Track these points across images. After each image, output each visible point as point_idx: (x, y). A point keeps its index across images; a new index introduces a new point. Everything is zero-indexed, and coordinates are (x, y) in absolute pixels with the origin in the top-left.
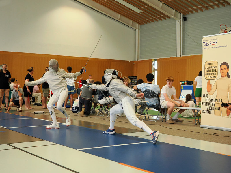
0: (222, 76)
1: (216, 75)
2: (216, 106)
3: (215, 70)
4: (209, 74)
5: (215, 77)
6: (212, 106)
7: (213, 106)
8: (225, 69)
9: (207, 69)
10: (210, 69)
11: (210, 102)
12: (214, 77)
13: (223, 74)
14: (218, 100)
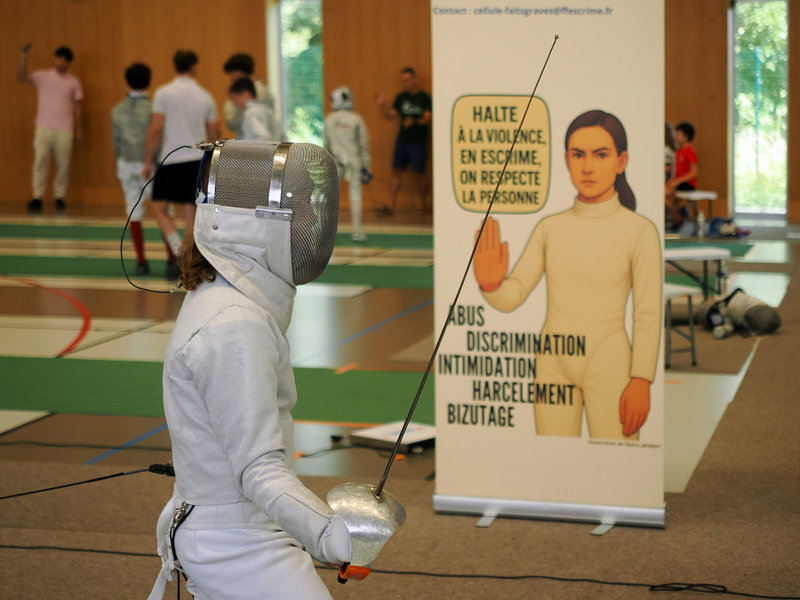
0: (581, 197)
1: (542, 189)
2: (543, 378)
3: (526, 157)
4: (486, 177)
5: (530, 198)
6: (518, 379)
7: (526, 381)
8: (603, 155)
9: (468, 145)
10: (496, 146)
11: (499, 354)
12: (520, 197)
13: (591, 182)
14: (560, 340)
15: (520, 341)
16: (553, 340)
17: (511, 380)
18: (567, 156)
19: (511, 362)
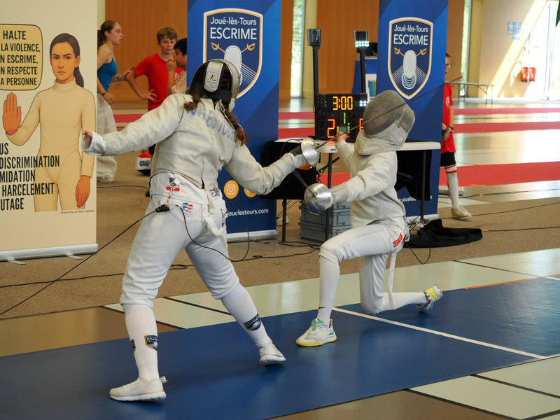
0: (58, 81)
2: (38, 181)
3: (30, 59)
5: (32, 81)
6: (26, 182)
7: (30, 183)
8: (68, 58)
10: (15, 53)
11: (16, 169)
12: (28, 81)
13: (62, 72)
14: (47, 158)
15: (27, 161)
16: (43, 159)
17: (22, 183)
18: (51, 58)
19: (22, 173)
